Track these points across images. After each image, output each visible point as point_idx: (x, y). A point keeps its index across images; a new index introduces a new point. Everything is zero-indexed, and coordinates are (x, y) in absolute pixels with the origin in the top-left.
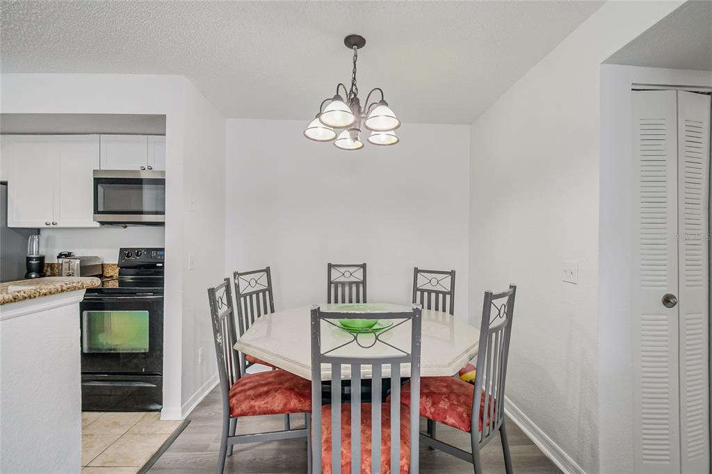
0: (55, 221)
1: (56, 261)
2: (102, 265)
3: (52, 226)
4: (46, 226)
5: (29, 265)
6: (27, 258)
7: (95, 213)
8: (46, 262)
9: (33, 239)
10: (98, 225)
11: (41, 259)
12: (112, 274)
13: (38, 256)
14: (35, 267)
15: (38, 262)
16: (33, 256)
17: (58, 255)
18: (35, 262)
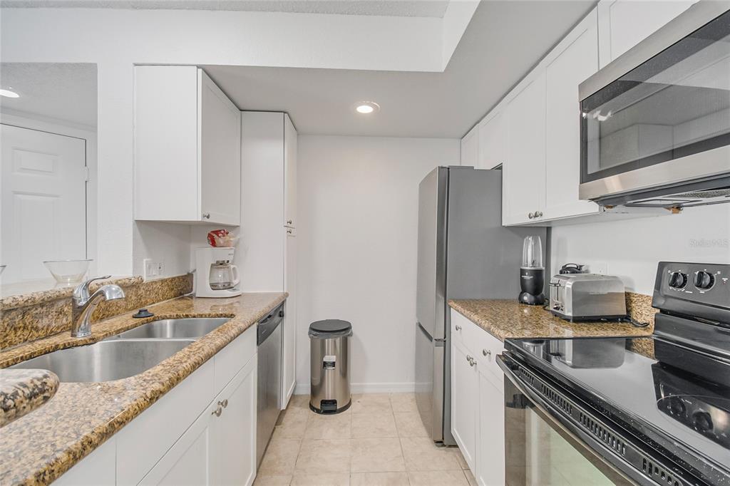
2: (628, 294)
5: (522, 281)
6: (521, 269)
7: (582, 182)
11: (538, 273)
13: (533, 268)
14: (529, 285)
15: (532, 277)
16: (527, 268)
17: (561, 269)
18: (528, 277)
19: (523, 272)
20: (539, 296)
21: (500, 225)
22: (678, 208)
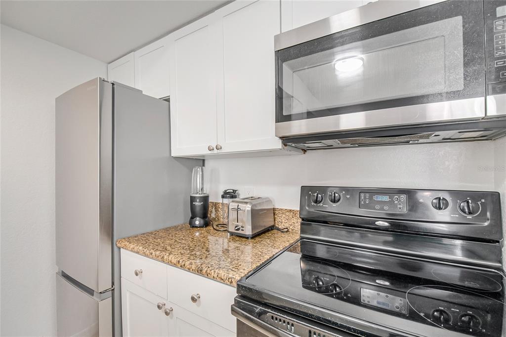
0: (220, 144)
1: (220, 200)
2: (274, 209)
3: (216, 151)
4: (210, 152)
5: (193, 208)
6: (191, 197)
7: (277, 121)
8: (210, 201)
9: (197, 172)
10: (278, 144)
11: (205, 199)
12: (287, 225)
13: (201, 195)
14: (198, 210)
15: (202, 203)
16: (198, 195)
17: (222, 193)
18: (198, 204)
19: (193, 199)
20: (207, 219)
21: (168, 155)
22: (305, 151)
